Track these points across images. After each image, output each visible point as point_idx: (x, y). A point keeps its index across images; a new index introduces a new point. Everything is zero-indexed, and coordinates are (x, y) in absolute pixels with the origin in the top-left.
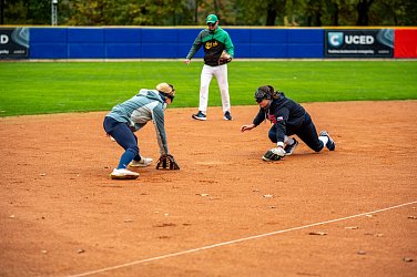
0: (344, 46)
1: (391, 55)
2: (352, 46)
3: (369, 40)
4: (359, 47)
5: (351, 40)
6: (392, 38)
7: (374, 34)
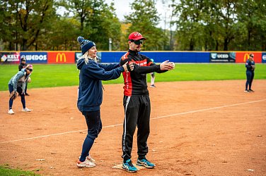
0: (217, 58)
1: (234, 61)
2: (220, 59)
3: (227, 56)
4: (223, 59)
5: (219, 56)
6: (235, 55)
7: (228, 54)
